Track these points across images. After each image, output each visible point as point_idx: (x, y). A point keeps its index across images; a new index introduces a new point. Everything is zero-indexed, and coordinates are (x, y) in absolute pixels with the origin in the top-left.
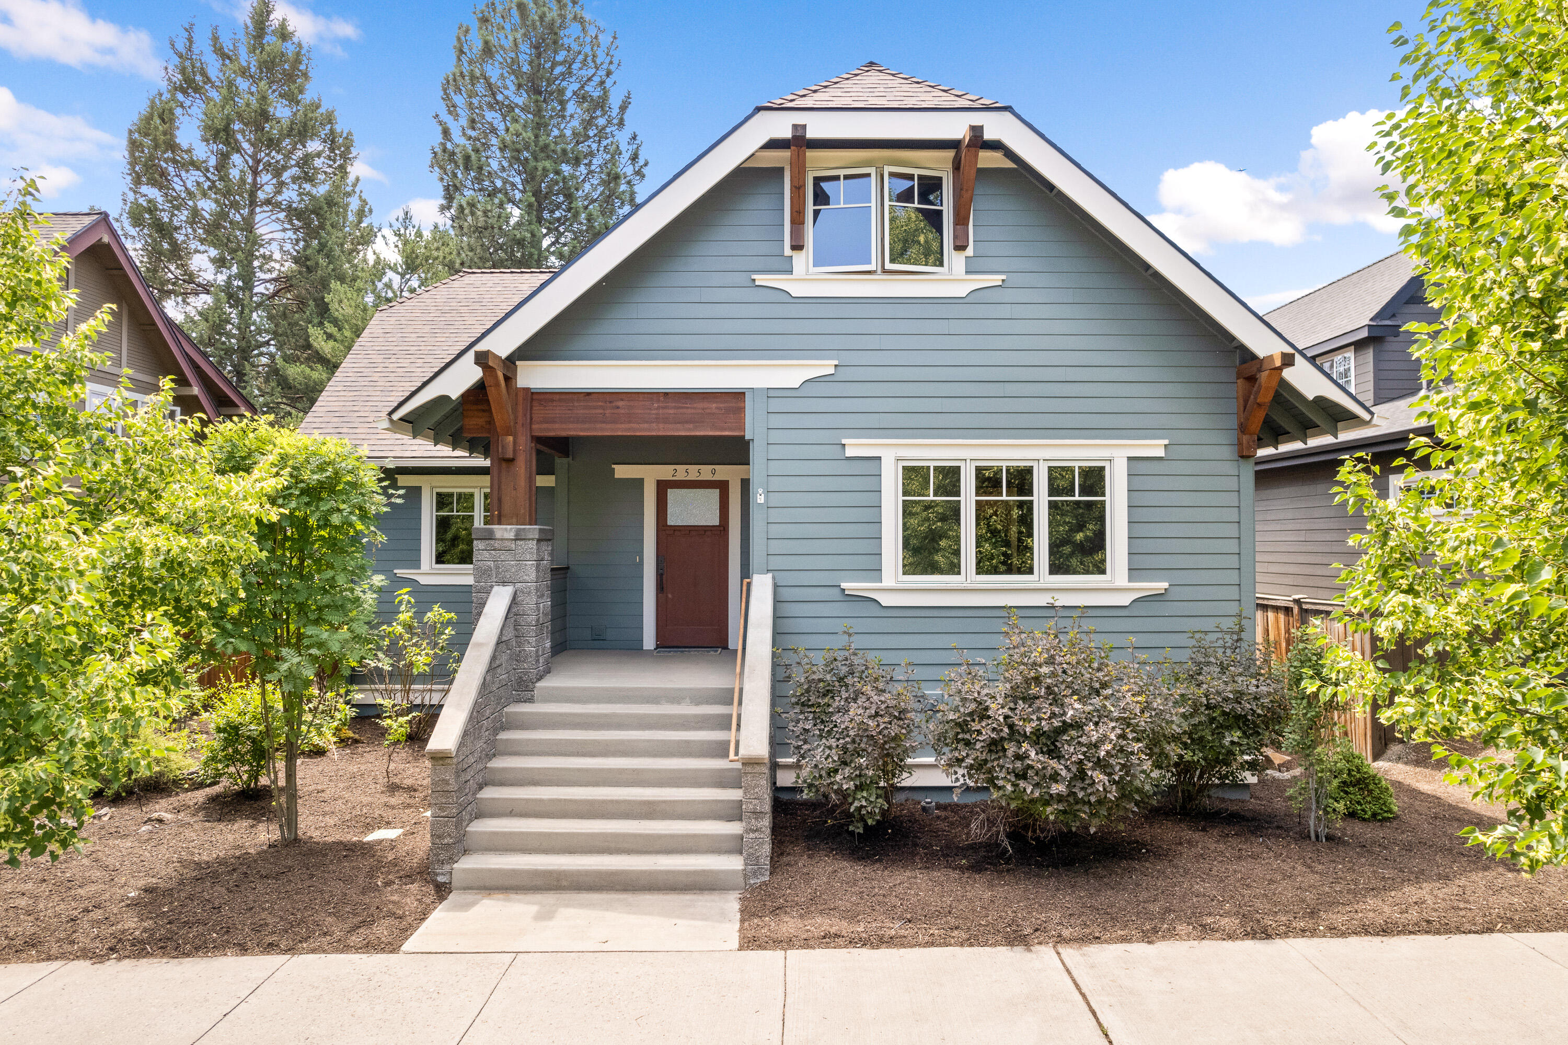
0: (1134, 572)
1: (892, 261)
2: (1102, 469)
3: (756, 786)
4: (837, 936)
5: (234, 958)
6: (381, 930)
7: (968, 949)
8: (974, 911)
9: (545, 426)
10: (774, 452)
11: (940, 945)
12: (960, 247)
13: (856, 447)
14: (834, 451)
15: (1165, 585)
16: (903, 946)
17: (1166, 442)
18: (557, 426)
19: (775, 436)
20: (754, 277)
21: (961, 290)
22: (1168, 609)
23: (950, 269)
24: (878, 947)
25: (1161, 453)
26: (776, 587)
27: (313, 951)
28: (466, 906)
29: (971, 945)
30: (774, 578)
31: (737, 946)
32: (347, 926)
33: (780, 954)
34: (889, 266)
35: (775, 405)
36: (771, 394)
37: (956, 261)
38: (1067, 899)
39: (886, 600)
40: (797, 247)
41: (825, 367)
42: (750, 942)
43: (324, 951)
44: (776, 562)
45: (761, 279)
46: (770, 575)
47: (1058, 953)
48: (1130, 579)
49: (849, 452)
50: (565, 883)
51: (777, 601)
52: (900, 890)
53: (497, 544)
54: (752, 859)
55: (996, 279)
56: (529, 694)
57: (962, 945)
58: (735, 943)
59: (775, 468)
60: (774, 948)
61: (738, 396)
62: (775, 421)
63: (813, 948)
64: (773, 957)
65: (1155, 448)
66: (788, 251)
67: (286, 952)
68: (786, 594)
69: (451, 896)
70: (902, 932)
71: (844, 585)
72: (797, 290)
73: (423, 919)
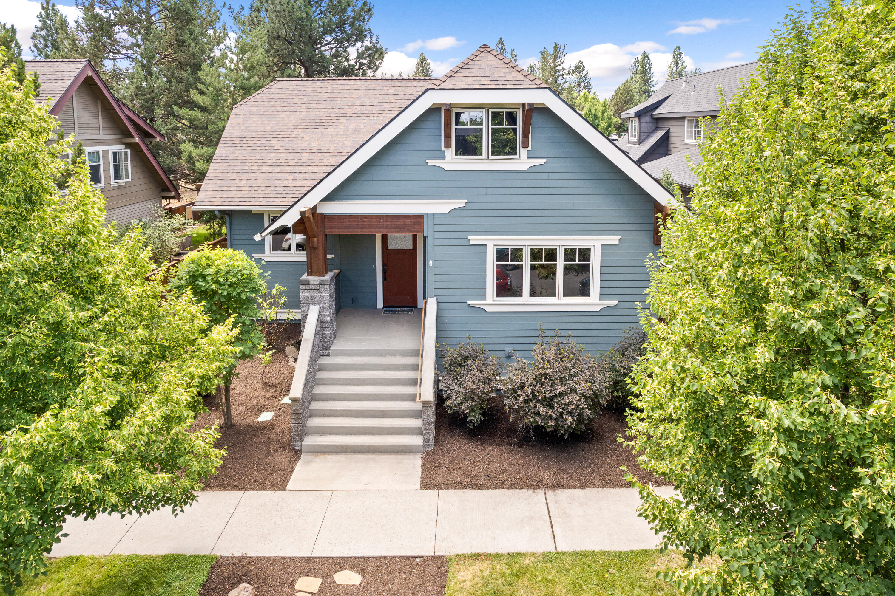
0: (602, 296)
1: (492, 155)
2: (589, 249)
3: (428, 412)
4: (460, 483)
5: (222, 492)
6: (276, 478)
7: (510, 490)
8: (515, 471)
9: (330, 230)
10: (437, 242)
11: (499, 488)
12: (525, 145)
13: (475, 240)
14: (464, 242)
15: (616, 302)
16: (485, 489)
17: (619, 237)
18: (336, 230)
19: (437, 235)
20: (427, 161)
21: (525, 167)
22: (617, 312)
23: (520, 156)
24: (475, 489)
25: (617, 242)
26: (438, 303)
27: (252, 489)
28: (309, 462)
29: (512, 489)
30: (437, 299)
31: (419, 487)
32: (263, 477)
33: (436, 492)
34: (491, 157)
35: (437, 221)
36: (436, 216)
37: (522, 153)
38: (553, 466)
39: (488, 309)
40: (448, 146)
41: (461, 203)
42: (426, 485)
43: (257, 490)
44: (438, 292)
45: (430, 162)
46: (435, 298)
47: (545, 494)
48: (600, 300)
49: (472, 243)
50: (349, 450)
51: (438, 309)
52: (486, 458)
53: (311, 287)
54: (426, 440)
55: (542, 161)
56: (328, 353)
57: (508, 489)
58: (418, 486)
59: (437, 249)
60: (434, 489)
61: (421, 216)
62: (437, 228)
63: (449, 489)
64: (433, 493)
65: (614, 239)
66: (443, 148)
67: (242, 489)
68: (443, 306)
69: (302, 457)
70: (485, 482)
71: (469, 302)
72: (447, 167)
73: (293, 471)
